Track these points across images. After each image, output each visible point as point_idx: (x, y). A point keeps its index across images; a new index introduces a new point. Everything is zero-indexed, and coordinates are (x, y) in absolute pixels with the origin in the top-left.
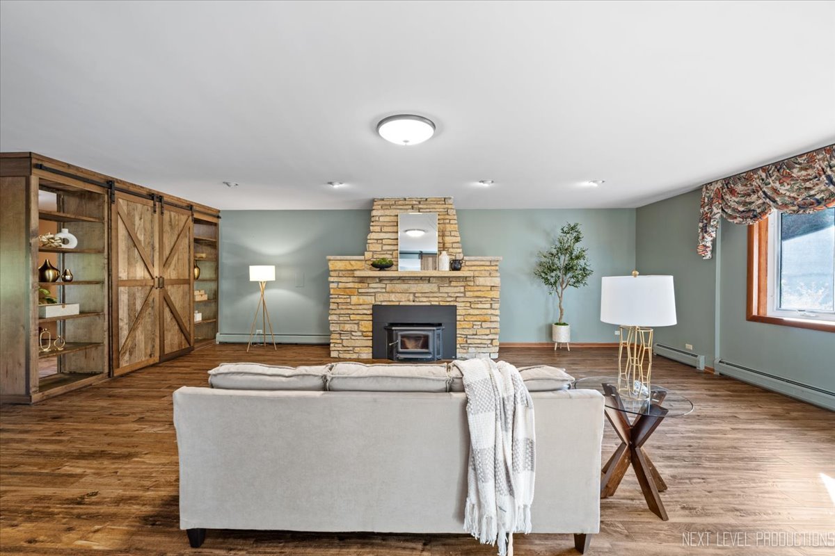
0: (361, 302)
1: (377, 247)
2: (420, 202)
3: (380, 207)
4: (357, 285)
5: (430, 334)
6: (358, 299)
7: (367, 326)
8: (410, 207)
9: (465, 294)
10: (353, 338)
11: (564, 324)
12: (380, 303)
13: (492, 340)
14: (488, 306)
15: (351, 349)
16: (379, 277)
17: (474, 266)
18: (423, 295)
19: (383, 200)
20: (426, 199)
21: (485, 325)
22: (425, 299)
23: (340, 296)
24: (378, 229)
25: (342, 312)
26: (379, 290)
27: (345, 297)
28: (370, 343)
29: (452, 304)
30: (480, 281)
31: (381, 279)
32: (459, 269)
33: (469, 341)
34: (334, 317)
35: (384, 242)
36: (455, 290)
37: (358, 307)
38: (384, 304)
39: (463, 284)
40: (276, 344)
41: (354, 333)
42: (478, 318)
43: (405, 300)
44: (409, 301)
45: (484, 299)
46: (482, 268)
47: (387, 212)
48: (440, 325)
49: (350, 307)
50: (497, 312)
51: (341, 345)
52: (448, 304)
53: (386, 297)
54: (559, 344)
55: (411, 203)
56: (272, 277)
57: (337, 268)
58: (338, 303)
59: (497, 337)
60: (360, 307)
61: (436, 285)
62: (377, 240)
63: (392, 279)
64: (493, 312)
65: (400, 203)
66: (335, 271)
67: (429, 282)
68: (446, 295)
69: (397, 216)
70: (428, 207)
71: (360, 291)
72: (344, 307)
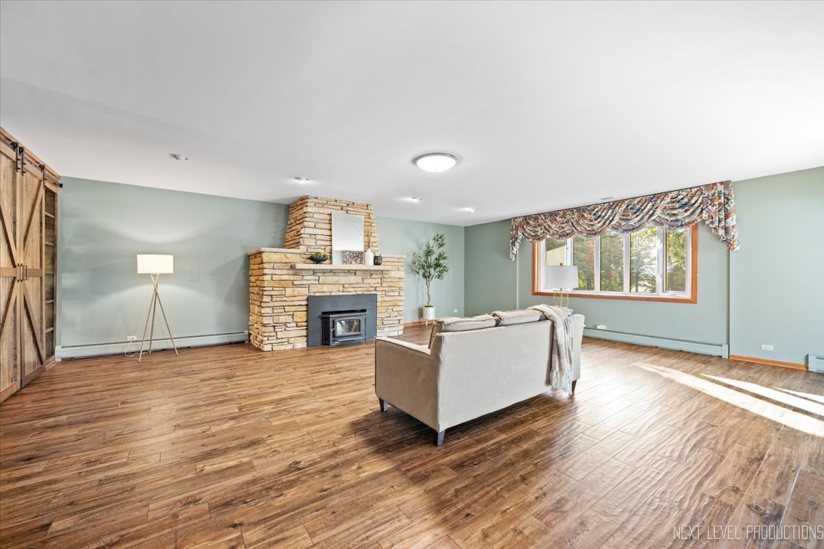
0: (296, 293)
1: (311, 242)
2: (348, 205)
3: (313, 204)
4: (292, 278)
5: (360, 318)
6: (294, 291)
7: (301, 316)
8: (340, 208)
9: (382, 285)
10: (287, 329)
11: (431, 306)
12: (313, 294)
13: (399, 320)
14: (397, 294)
15: (286, 340)
16: (313, 270)
17: (388, 262)
18: (351, 286)
19: (316, 198)
20: (353, 203)
21: (395, 309)
22: (352, 290)
23: (274, 289)
24: (312, 225)
25: (276, 304)
26: (313, 282)
27: (280, 289)
28: (304, 333)
29: (372, 293)
30: (392, 274)
31: (315, 272)
32: (379, 264)
33: (385, 323)
34: (269, 310)
35: (318, 237)
36: (374, 281)
37: (293, 299)
38: (317, 294)
39: (380, 276)
40: (177, 349)
41: (288, 325)
42: (391, 303)
43: (335, 291)
44: (339, 291)
45: (395, 288)
46: (393, 264)
47: (321, 210)
48: (364, 311)
49: (285, 299)
50: (402, 298)
51: (275, 338)
52: (369, 293)
53: (319, 288)
54: (429, 321)
55: (341, 204)
57: (273, 261)
58: (271, 296)
59: (402, 318)
60: (295, 299)
61: (360, 277)
62: (311, 235)
63: (324, 272)
64: (400, 298)
65: (332, 203)
66: (269, 263)
67: (355, 274)
68: (368, 286)
69: (331, 215)
70: (355, 210)
71: (295, 283)
72: (278, 299)
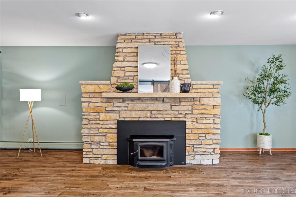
0: (108, 118)
1: (121, 74)
2: (155, 37)
3: (123, 40)
4: (104, 105)
5: (164, 145)
6: (106, 116)
7: (113, 138)
8: (148, 40)
9: (192, 112)
10: (101, 147)
11: (267, 134)
12: (123, 119)
13: (214, 149)
14: (211, 121)
15: (100, 156)
16: (122, 98)
17: (200, 88)
18: (158, 112)
19: (125, 35)
20: (161, 34)
21: (208, 137)
22: (160, 116)
23: (91, 114)
24: (121, 58)
25: (92, 126)
26: (122, 108)
27: (95, 114)
28: (115, 152)
29: (182, 119)
30: (205, 101)
31: (124, 100)
32: (188, 92)
33: (196, 150)
34: (86, 131)
35: (127, 69)
36: (184, 108)
37: (105, 122)
38: (126, 119)
39: (190, 103)
41: (102, 144)
42: (203, 131)
43: (143, 117)
44: (147, 117)
45: (208, 116)
46: (207, 90)
47: (129, 45)
48: (171, 137)
49: (99, 122)
50: (219, 126)
51: (91, 153)
52: (178, 119)
53: (128, 114)
54: (262, 149)
55: (149, 37)
56: (39, 99)
57: (88, 91)
58: (89, 119)
59: (219, 146)
60: (107, 122)
61: (169, 104)
62: (121, 67)
63: (132, 100)
64: (215, 126)
65: (140, 37)
66: (86, 93)
67: (163, 102)
68: (177, 113)
69: (137, 48)
70: (162, 40)
71: (107, 109)
72: (94, 122)
